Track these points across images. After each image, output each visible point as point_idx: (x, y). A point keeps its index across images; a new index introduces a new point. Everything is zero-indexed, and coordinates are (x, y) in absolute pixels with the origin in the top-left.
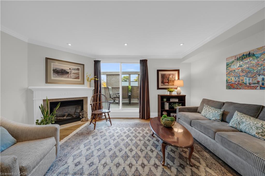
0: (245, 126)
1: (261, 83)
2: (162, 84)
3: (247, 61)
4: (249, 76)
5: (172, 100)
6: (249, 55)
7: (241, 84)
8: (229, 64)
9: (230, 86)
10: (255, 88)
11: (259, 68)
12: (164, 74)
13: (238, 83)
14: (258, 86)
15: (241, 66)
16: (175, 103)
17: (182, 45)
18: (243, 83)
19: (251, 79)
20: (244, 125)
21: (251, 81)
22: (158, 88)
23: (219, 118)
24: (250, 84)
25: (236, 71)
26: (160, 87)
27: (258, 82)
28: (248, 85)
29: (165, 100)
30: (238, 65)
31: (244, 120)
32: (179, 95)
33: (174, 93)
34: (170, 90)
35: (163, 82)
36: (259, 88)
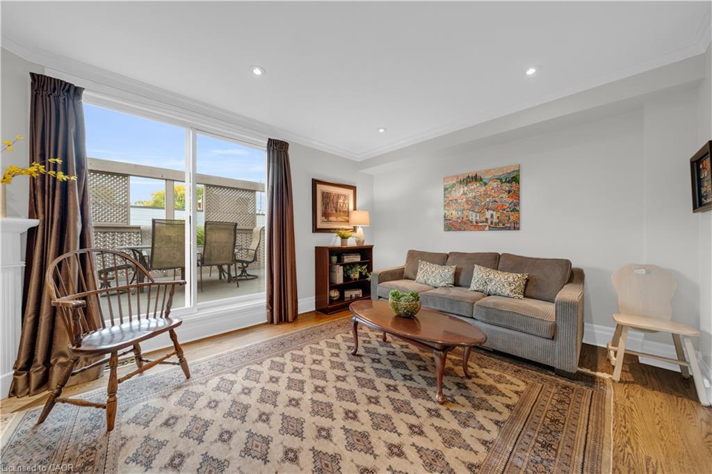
0: (495, 284)
1: (489, 222)
2: (324, 218)
3: (473, 187)
4: (477, 210)
5: (348, 259)
6: (476, 178)
7: (465, 223)
8: (447, 189)
9: (451, 226)
10: (482, 229)
11: (488, 200)
12: (328, 193)
13: (462, 221)
14: (486, 226)
15: (464, 194)
16: (353, 265)
17: (382, 131)
18: (468, 220)
19: (478, 215)
20: (493, 284)
21: (478, 218)
22: (316, 230)
23: (451, 281)
24: (477, 222)
25: (459, 201)
26: (320, 225)
27: (487, 219)
28: (475, 223)
29: (334, 259)
30: (462, 192)
31: (492, 276)
32: (361, 245)
33: (351, 243)
34: (343, 232)
35: (326, 215)
36: (487, 228)
